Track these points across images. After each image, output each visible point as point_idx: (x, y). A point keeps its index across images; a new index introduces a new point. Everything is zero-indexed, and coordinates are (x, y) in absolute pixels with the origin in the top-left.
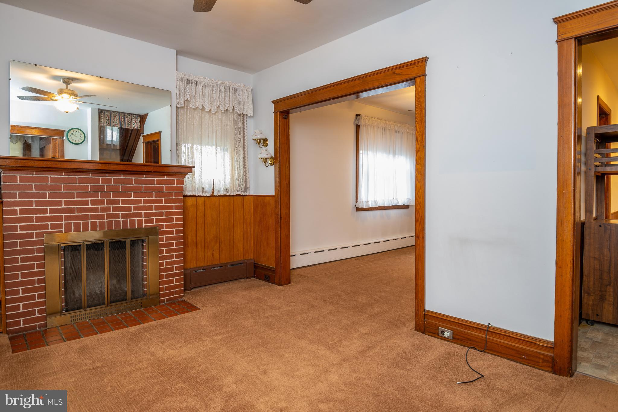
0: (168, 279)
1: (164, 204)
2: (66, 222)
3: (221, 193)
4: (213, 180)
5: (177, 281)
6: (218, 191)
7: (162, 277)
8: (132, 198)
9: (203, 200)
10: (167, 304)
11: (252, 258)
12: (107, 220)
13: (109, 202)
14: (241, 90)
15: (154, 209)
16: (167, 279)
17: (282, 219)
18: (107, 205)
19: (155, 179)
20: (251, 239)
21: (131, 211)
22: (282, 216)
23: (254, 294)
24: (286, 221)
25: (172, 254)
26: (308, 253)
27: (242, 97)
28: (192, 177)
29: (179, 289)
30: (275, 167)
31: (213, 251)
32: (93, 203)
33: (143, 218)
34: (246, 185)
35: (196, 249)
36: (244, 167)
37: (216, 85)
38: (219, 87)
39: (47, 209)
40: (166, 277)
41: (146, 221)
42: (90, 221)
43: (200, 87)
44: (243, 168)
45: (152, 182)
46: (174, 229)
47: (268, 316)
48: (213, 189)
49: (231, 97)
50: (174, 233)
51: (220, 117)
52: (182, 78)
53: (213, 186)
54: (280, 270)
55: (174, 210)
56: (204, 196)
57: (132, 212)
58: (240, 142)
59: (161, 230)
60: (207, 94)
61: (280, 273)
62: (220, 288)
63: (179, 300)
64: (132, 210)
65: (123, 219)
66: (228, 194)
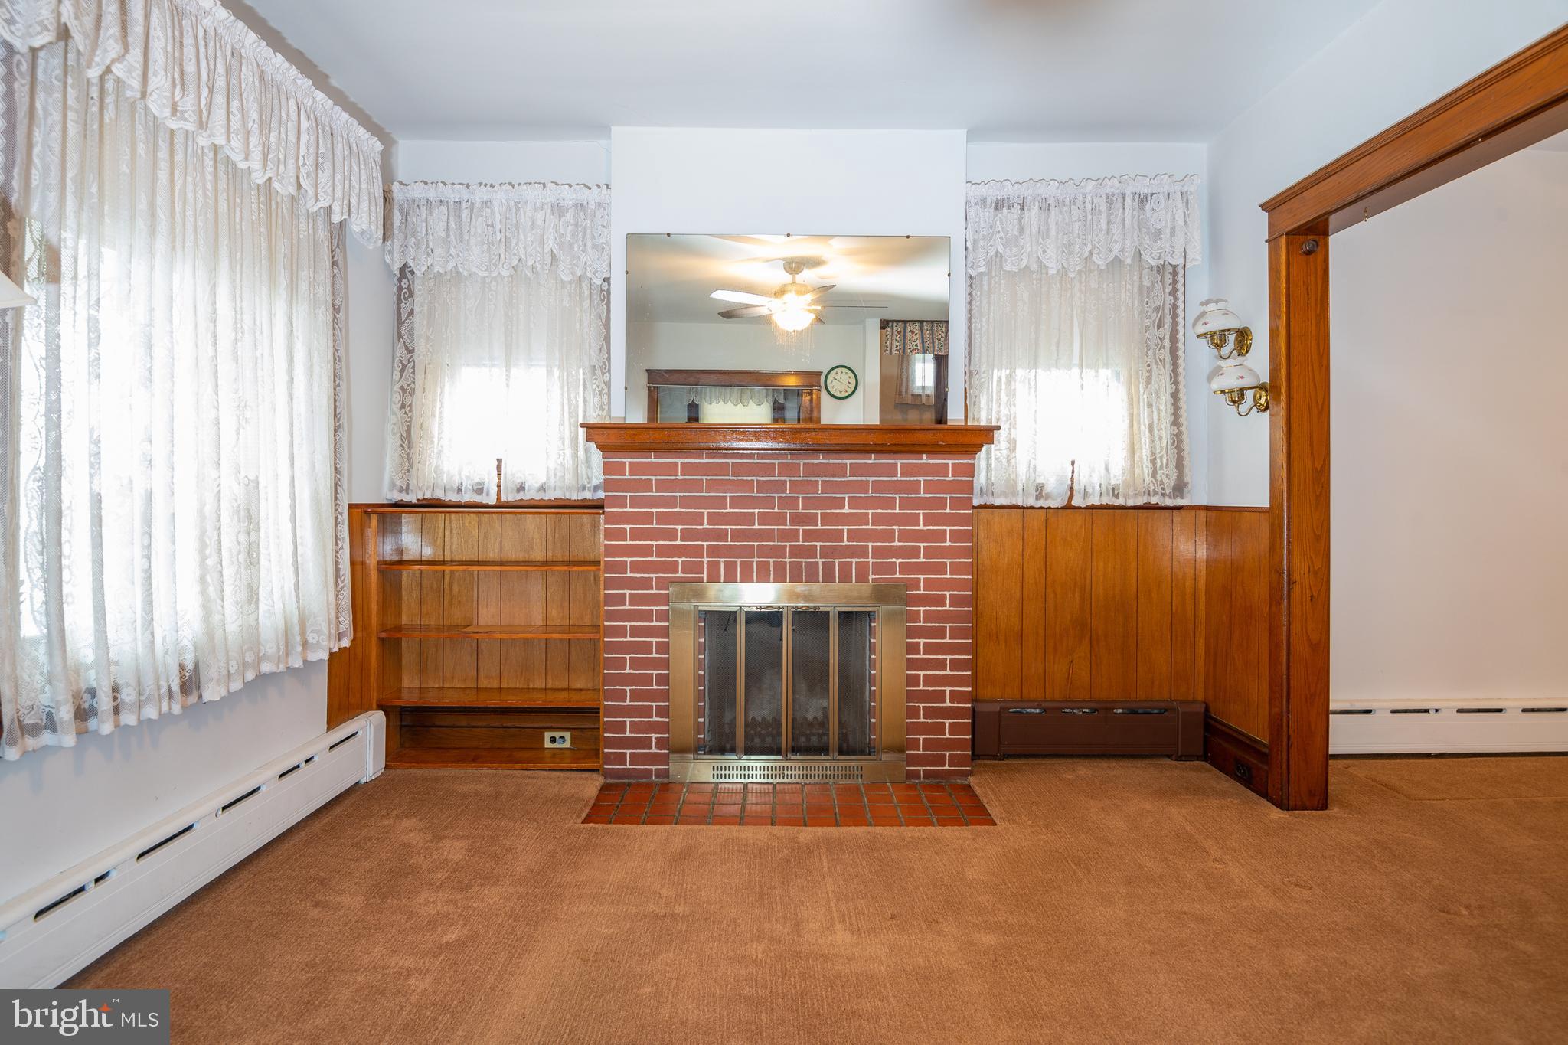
0: (929, 721)
1: (921, 527)
2: (711, 559)
3: (1095, 501)
4: (1073, 463)
5: (954, 729)
6: (1086, 494)
7: (913, 712)
8: (846, 510)
9: (1043, 518)
10: (925, 787)
11: (1200, 697)
12: (790, 560)
13: (797, 519)
14: (1161, 195)
15: (896, 539)
16: (926, 720)
17: (1296, 588)
18: (791, 525)
19: (899, 462)
20: (1197, 639)
21: (843, 541)
22: (1296, 577)
23: (1179, 815)
24: (1312, 596)
25: (940, 657)
26: (1427, 711)
27: (1167, 213)
28: (1008, 456)
29: (959, 752)
30: (1271, 415)
31: (1072, 661)
32: (764, 519)
33: (871, 560)
34: (1180, 476)
35: (1020, 651)
36: (1176, 423)
37: (1081, 199)
38: (1089, 199)
39: (677, 530)
40: (923, 714)
41: (878, 568)
42: (755, 560)
43: (1033, 214)
44: (1168, 425)
45: (891, 470)
46: (948, 594)
47: (1185, 913)
48: (1071, 489)
49: (1127, 222)
50: (948, 602)
51: (1094, 285)
52: (984, 200)
53: (1072, 479)
54: (1285, 758)
55: (948, 544)
56: (1045, 508)
57: (846, 543)
58: (1161, 348)
59: (915, 592)
60: (1053, 227)
61: (1284, 766)
62: (1084, 770)
63: (958, 781)
64: (845, 539)
65: (823, 560)
66: (1121, 502)
